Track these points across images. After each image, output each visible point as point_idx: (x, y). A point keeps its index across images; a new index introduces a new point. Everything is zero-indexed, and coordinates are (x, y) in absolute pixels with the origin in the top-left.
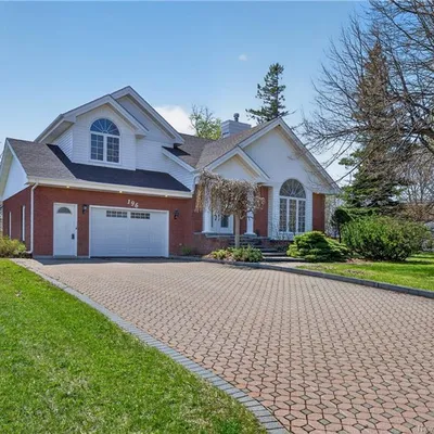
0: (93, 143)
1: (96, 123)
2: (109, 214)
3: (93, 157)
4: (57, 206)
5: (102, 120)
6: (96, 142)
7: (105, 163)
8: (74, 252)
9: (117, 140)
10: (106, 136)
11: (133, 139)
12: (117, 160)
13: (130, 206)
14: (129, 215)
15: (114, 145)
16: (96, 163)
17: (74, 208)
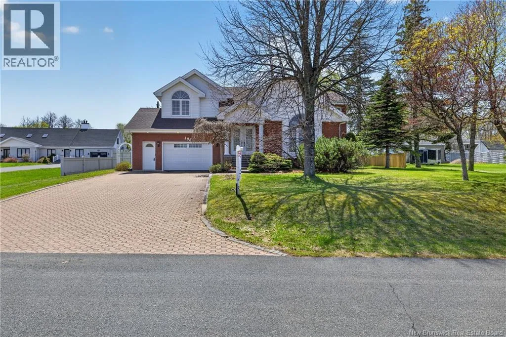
0: (173, 106)
1: (175, 94)
2: (175, 146)
3: (174, 113)
4: (145, 144)
5: (179, 92)
6: (175, 105)
7: (181, 116)
8: (154, 168)
9: (188, 102)
10: (181, 100)
11: (198, 100)
12: (188, 114)
13: (186, 141)
14: (188, 146)
15: (186, 105)
16: (176, 117)
17: (154, 144)
